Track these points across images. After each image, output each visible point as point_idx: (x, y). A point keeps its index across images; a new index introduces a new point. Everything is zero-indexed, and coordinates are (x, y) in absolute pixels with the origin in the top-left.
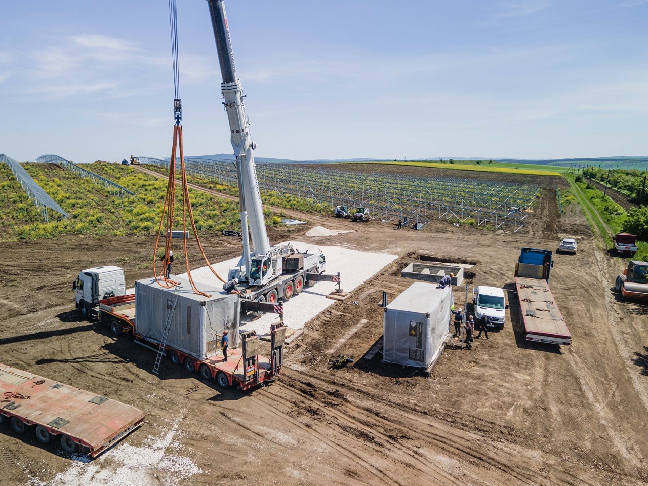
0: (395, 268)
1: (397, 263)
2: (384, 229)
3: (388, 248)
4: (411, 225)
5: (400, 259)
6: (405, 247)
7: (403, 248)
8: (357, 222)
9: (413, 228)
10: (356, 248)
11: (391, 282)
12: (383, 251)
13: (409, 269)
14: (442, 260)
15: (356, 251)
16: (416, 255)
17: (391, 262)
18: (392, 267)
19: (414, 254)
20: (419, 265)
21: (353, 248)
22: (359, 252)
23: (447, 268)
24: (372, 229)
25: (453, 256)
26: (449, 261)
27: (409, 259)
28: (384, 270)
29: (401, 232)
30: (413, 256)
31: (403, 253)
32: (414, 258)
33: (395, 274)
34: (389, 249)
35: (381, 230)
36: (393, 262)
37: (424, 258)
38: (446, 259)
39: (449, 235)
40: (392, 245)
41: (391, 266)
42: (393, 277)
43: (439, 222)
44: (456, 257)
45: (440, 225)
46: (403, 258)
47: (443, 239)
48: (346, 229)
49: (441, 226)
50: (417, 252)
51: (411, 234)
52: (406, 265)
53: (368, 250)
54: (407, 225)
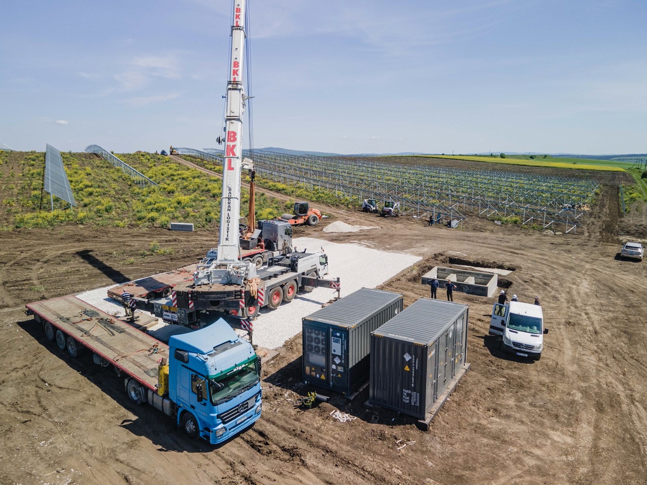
0: (415, 272)
1: (419, 265)
2: (413, 225)
3: (413, 247)
4: (445, 222)
5: (423, 262)
6: (433, 247)
7: (429, 249)
8: (385, 217)
9: (446, 226)
10: (375, 247)
11: (407, 290)
12: (407, 250)
13: (432, 275)
14: (474, 263)
15: (375, 250)
16: (444, 257)
17: (412, 264)
18: (412, 270)
19: (442, 255)
20: (444, 270)
21: (373, 246)
22: (379, 251)
23: (478, 274)
24: (400, 225)
25: (488, 260)
26: (482, 266)
27: (435, 261)
28: (402, 274)
29: (432, 230)
30: (441, 258)
31: (430, 254)
32: (441, 260)
33: (414, 280)
34: (413, 249)
35: (410, 227)
36: (415, 265)
37: (453, 261)
38: (479, 263)
39: (487, 234)
40: (419, 245)
41: (411, 269)
42: (411, 284)
43: (479, 219)
44: (492, 261)
45: (478, 223)
46: (428, 260)
47: (480, 238)
48: (371, 225)
49: (480, 223)
50: (445, 254)
51: (444, 232)
52: (430, 268)
53: (389, 249)
54: (440, 221)
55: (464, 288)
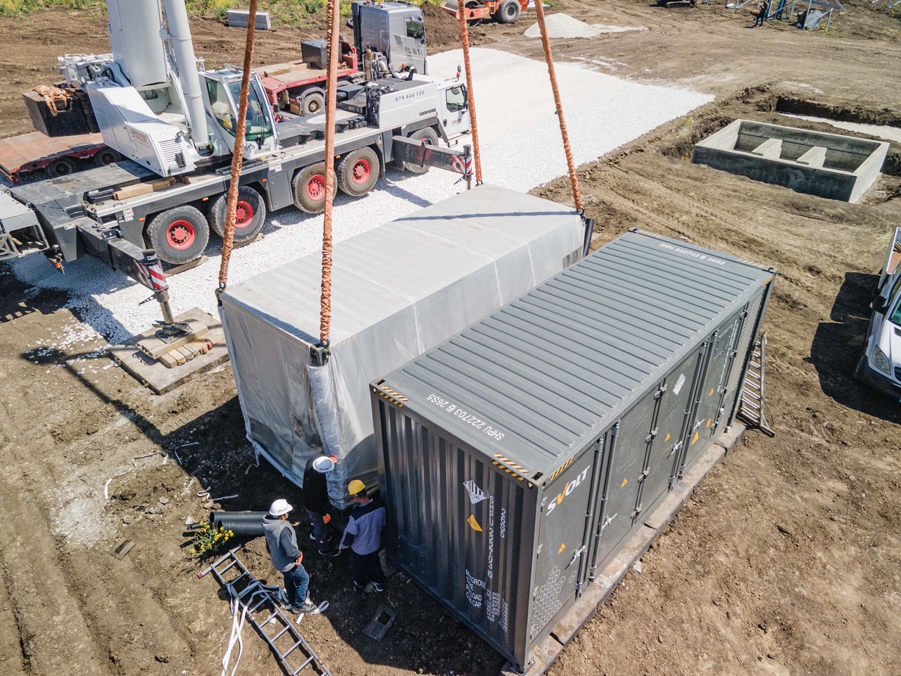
0: (685, 133)
1: (701, 116)
2: (722, 24)
3: (702, 72)
5: (713, 106)
6: (748, 71)
7: (733, 79)
8: (666, 7)
9: (794, 25)
10: (621, 72)
11: (649, 176)
12: (685, 80)
13: (723, 140)
14: (835, 112)
15: (615, 79)
16: (766, 96)
17: (685, 113)
18: (679, 127)
19: (763, 91)
21: (614, 69)
22: (622, 81)
23: (839, 142)
24: (691, 23)
25: (873, 103)
26: (855, 118)
27: (743, 106)
28: (653, 137)
29: (762, 34)
30: (759, 98)
31: (735, 88)
32: (757, 104)
33: (679, 150)
34: (699, 77)
35: (713, 27)
36: (692, 114)
37: (786, 105)
38: (848, 112)
40: (718, 67)
41: (680, 124)
42: (665, 162)
44: (880, 108)
46: (726, 103)
48: (630, 24)
50: (772, 88)
51: (787, 37)
52: (724, 123)
53: (646, 76)
55: (792, 177)
